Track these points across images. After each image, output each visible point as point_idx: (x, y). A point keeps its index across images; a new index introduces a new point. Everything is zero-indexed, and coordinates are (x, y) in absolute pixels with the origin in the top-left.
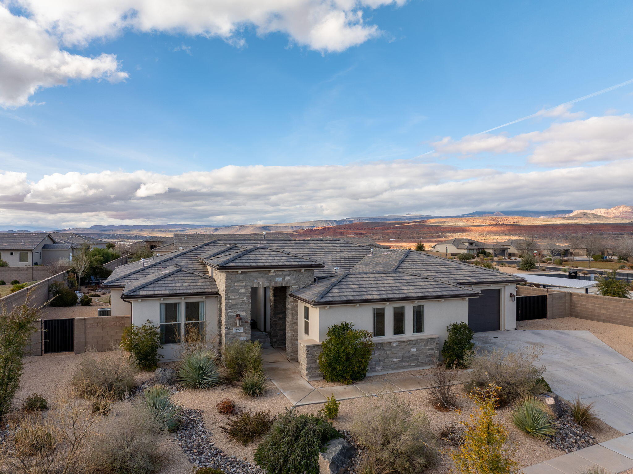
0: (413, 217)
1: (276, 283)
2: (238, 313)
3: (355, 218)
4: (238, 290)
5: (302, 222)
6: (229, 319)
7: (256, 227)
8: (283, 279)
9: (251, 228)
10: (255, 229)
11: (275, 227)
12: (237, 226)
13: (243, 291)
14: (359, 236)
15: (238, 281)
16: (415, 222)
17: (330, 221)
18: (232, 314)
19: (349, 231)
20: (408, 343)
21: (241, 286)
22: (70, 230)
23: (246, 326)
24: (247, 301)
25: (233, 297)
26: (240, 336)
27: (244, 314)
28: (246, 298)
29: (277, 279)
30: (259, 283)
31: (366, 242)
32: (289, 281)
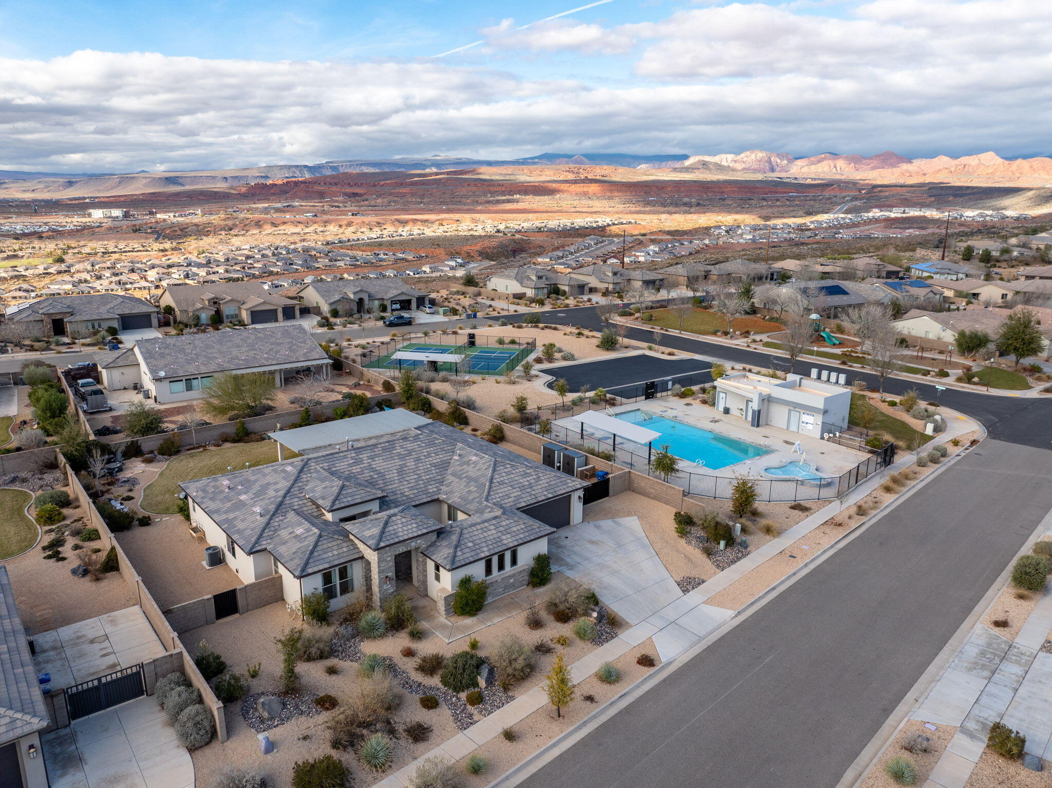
0: (442, 160)
3: (342, 162)
4: (386, 559)
5: (244, 169)
7: (154, 179)
9: (145, 181)
10: (151, 182)
11: (191, 177)
12: (114, 175)
13: (389, 559)
14: (352, 199)
15: (386, 553)
16: (448, 173)
17: (297, 167)
19: (334, 189)
21: (388, 556)
25: (383, 565)
28: (392, 563)
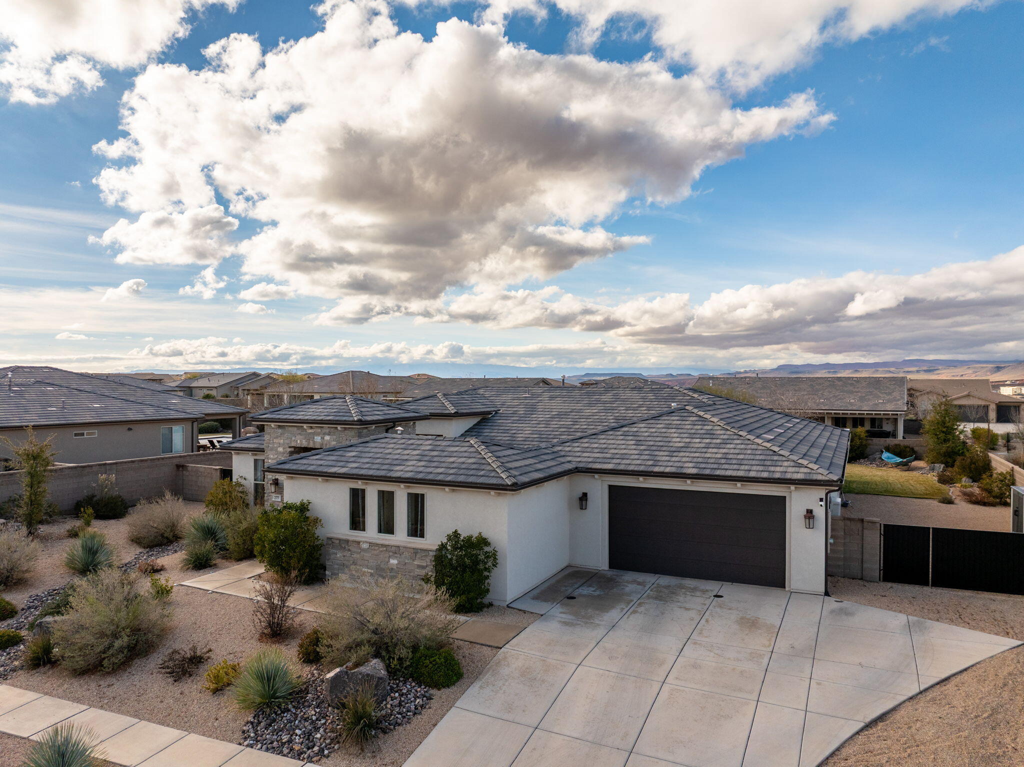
22: (746, 372)
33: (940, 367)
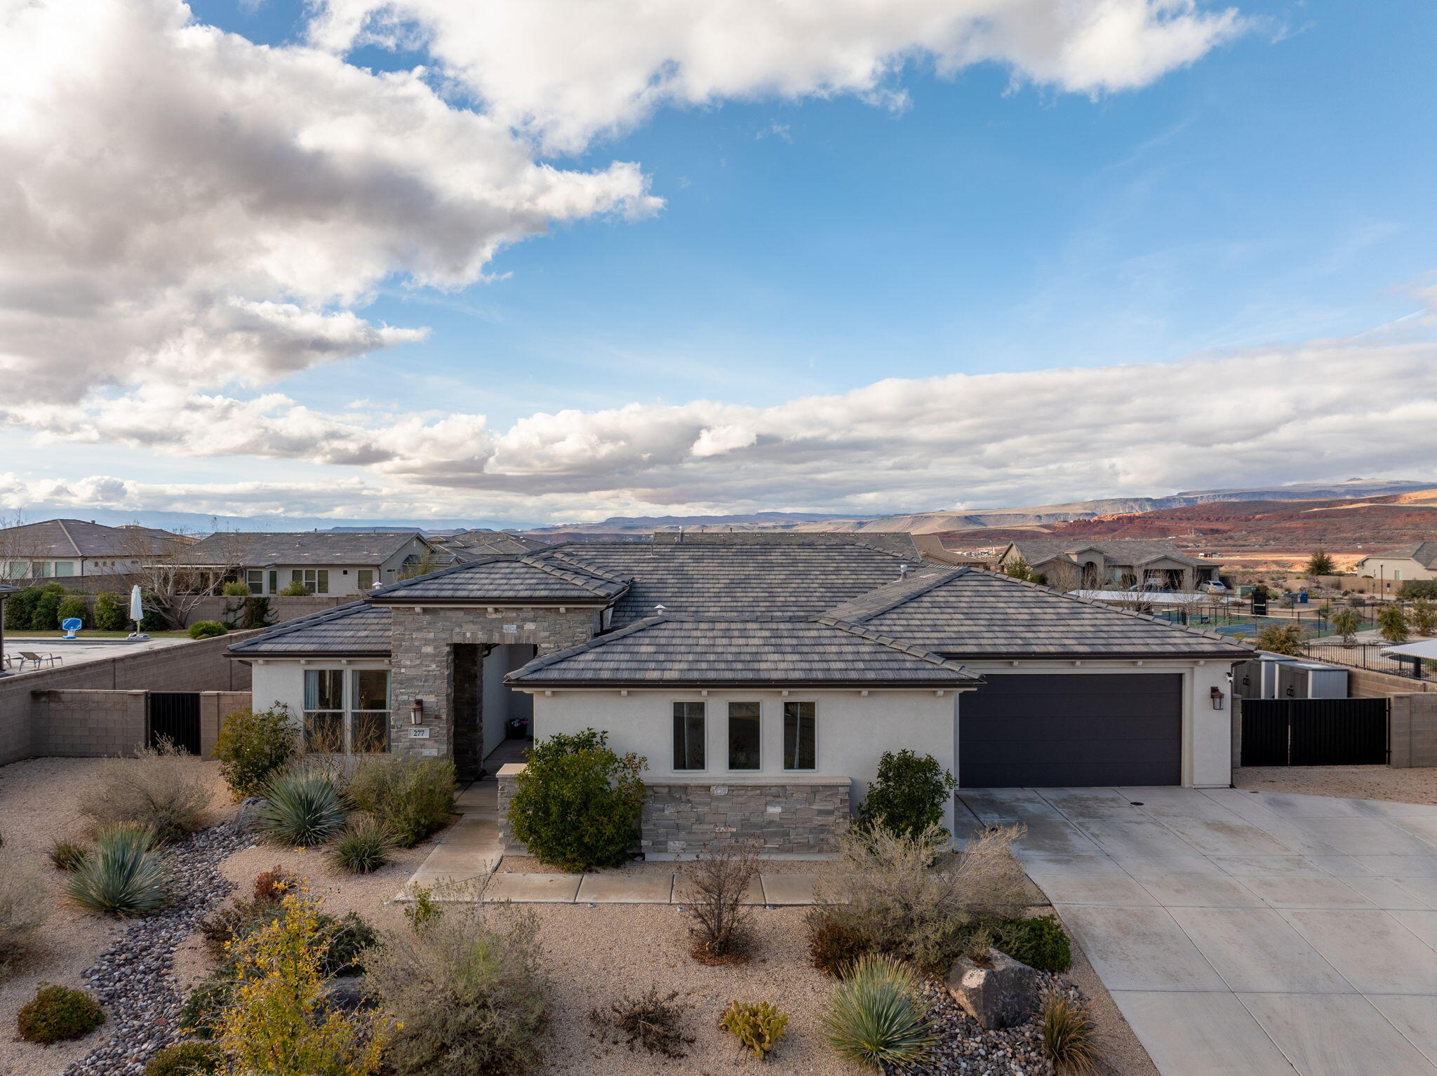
0: (1366, 486)
1: (502, 635)
2: (419, 697)
3: (1202, 492)
4: (419, 648)
5: (1064, 505)
6: (399, 709)
7: (952, 518)
8: (520, 627)
9: (941, 521)
10: (948, 521)
11: (996, 516)
12: (908, 515)
13: (429, 649)
14: (1209, 537)
15: (419, 629)
16: (1371, 500)
17: (1136, 500)
18: (406, 697)
19: (1184, 524)
20: (758, 792)
21: (426, 640)
22: (565, 526)
23: (436, 726)
24: (438, 673)
25: (408, 663)
26: (423, 746)
27: (433, 700)
28: (437, 667)
29: (505, 626)
30: (465, 634)
31: (1156, 550)
32: (534, 633)
33: (799, 523)
